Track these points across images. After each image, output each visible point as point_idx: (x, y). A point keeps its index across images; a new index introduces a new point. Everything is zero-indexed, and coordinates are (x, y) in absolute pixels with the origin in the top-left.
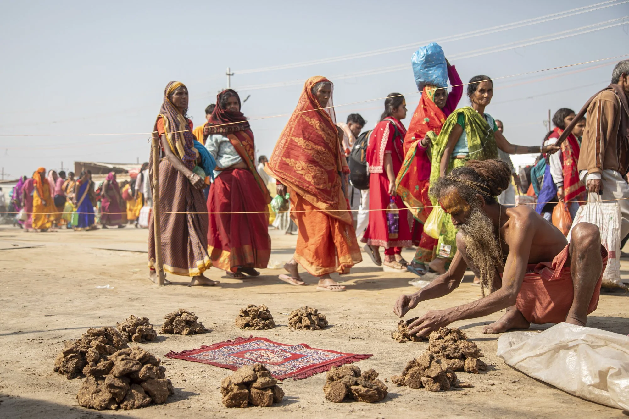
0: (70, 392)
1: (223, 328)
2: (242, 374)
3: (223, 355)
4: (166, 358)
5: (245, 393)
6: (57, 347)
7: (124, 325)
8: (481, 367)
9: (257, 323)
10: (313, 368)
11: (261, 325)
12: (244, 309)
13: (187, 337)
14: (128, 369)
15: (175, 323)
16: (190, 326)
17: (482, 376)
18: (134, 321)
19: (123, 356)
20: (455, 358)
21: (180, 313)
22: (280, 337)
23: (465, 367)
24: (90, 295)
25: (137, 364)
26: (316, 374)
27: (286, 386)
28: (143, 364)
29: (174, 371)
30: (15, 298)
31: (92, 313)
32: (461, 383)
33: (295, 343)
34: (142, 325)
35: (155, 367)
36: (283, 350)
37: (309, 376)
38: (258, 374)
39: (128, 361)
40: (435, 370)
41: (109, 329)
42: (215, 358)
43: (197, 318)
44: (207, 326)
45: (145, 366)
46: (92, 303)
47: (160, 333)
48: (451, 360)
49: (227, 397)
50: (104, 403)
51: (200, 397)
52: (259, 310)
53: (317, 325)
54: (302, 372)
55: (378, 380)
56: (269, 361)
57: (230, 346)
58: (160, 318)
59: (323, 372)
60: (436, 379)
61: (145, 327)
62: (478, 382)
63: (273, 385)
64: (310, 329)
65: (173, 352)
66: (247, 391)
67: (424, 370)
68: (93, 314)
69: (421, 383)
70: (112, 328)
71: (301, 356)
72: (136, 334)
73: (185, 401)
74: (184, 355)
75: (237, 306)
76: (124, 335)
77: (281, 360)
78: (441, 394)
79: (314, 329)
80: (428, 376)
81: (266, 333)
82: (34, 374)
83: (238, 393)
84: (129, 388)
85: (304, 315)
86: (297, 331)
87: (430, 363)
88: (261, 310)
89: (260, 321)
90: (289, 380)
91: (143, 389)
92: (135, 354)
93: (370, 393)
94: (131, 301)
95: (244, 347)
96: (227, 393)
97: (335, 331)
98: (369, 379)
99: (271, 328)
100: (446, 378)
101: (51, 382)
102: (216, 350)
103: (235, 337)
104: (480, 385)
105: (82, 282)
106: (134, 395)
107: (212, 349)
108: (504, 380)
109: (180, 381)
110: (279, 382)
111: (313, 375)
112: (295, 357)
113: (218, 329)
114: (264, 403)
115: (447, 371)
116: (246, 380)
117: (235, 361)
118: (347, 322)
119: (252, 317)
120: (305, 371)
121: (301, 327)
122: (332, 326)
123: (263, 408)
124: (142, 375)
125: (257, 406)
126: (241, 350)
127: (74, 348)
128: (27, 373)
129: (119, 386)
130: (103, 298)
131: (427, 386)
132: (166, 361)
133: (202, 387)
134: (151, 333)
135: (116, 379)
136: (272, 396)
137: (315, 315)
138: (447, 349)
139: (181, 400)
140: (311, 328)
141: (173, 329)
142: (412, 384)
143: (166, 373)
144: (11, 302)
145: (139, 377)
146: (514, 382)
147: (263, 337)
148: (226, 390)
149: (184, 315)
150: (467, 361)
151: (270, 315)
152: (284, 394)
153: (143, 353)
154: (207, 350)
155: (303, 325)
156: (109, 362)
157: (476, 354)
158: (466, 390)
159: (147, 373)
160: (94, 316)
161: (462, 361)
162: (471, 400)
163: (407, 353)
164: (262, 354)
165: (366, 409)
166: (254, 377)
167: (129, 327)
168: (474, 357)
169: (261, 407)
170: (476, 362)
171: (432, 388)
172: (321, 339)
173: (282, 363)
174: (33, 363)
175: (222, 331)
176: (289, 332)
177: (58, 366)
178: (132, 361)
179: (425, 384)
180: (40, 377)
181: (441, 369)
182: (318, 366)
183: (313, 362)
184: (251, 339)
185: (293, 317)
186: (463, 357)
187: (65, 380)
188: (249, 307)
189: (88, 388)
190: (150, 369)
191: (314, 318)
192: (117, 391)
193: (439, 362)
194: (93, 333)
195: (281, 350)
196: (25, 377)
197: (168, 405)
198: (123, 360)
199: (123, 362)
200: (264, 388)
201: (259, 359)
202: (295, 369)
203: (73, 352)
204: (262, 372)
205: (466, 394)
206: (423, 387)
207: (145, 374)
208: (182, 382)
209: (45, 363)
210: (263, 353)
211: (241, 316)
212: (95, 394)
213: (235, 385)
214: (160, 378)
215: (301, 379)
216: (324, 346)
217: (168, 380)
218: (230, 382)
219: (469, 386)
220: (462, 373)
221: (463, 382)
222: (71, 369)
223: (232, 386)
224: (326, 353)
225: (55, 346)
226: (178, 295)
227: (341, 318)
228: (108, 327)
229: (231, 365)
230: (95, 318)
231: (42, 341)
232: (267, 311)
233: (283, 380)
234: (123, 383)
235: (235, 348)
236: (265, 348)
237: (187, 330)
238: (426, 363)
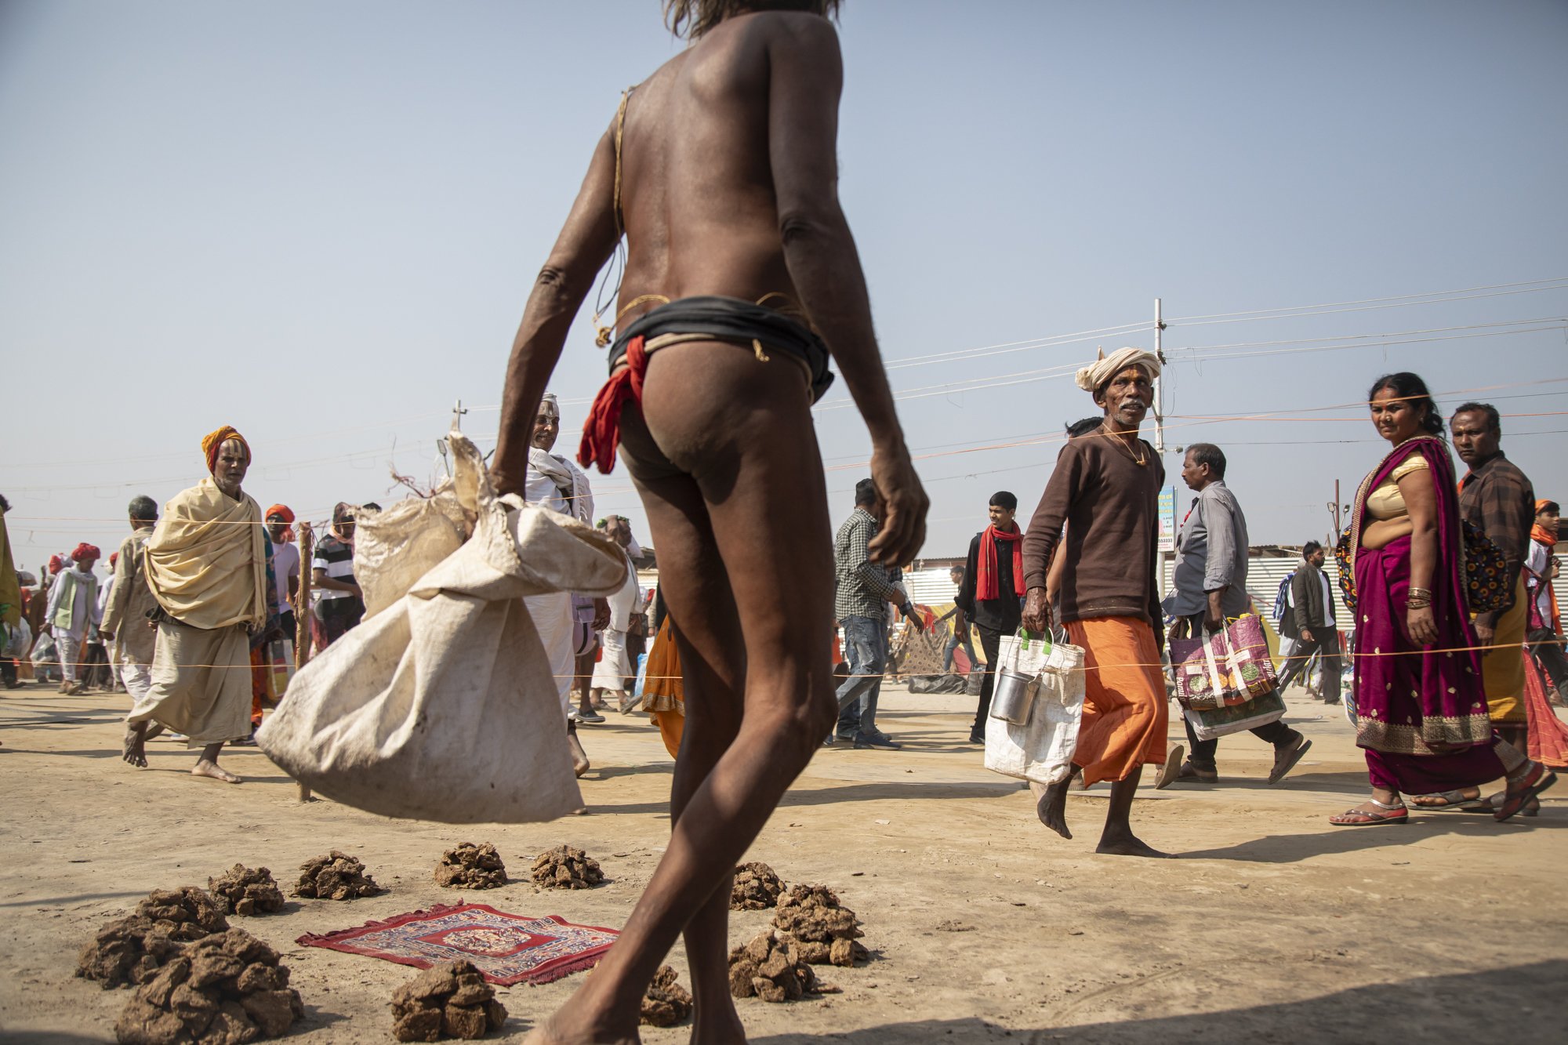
0: (103, 1017)
1: (411, 886)
2: (431, 980)
3: (405, 939)
4: (297, 947)
5: (435, 1014)
6: (89, 924)
7: (222, 881)
8: (859, 956)
9: (473, 877)
10: (567, 962)
11: (481, 881)
12: (452, 851)
13: (342, 903)
14: (216, 973)
15: (321, 878)
16: (348, 883)
17: (859, 971)
18: (242, 875)
19: (209, 949)
20: (815, 940)
21: (330, 859)
22: (515, 904)
23: (831, 955)
24: (166, 819)
25: (236, 962)
26: (571, 973)
27: (514, 997)
28: (248, 963)
29: (310, 971)
30: (17, 826)
31: (165, 856)
32: (820, 985)
33: (540, 915)
34: (256, 882)
35: (269, 968)
36: (517, 929)
37: (559, 977)
38: (460, 978)
39: (219, 957)
40: (776, 965)
41: (192, 891)
42: (389, 946)
43: (362, 868)
44: (380, 881)
45: (250, 967)
46: (167, 836)
47: (291, 896)
48: (809, 944)
49: (400, 1024)
50: (166, 1039)
51: (353, 1023)
52: (478, 852)
53: (583, 879)
54: (545, 970)
55: (676, 985)
56: (488, 950)
57: (419, 922)
58: (294, 867)
59: (584, 969)
60: (777, 981)
61: (261, 887)
62: (851, 982)
63: (487, 998)
64: (570, 888)
65: (312, 935)
66: (437, 1011)
67: (759, 965)
68: (167, 858)
69: (753, 986)
70: (197, 891)
71: (549, 939)
72: (245, 900)
73: (324, 1031)
74: (333, 940)
75: (442, 843)
76: (221, 904)
77: (510, 948)
78: (787, 1006)
79: (577, 888)
80: (764, 976)
81: (489, 896)
82: (37, 981)
83: (421, 1016)
84: (218, 1008)
85: (560, 862)
86: (546, 891)
87: (769, 952)
88: (483, 852)
89: (480, 872)
90: (521, 987)
91: (243, 1010)
92: (233, 943)
93: (661, 1009)
94: (242, 832)
95: (445, 922)
96: (403, 1015)
97: (614, 891)
98: (660, 984)
99: (500, 886)
100: (795, 977)
101: (68, 997)
102: (392, 930)
103: (431, 903)
104: (854, 988)
105: (152, 794)
106: (226, 1024)
107: (385, 928)
108: (893, 978)
109: (318, 991)
110: (498, 989)
111: (566, 976)
112: (537, 941)
113: (402, 887)
114: (470, 1033)
115: (798, 966)
116: (438, 990)
117: (426, 951)
118: (639, 872)
119: (465, 866)
120: (551, 968)
121: (553, 884)
122: (610, 882)
123: (466, 1042)
124: (243, 985)
125: (455, 1037)
126: (439, 929)
127: (119, 930)
128: (22, 980)
129: (199, 1005)
130: (190, 825)
131: (763, 993)
132: (297, 951)
133: (360, 1002)
134: (272, 898)
135: (193, 994)
136: (484, 1019)
137: (580, 862)
138: (803, 925)
139: (317, 1028)
140: (572, 886)
141: (316, 889)
142: (736, 990)
143: (293, 977)
144: (9, 832)
145: (236, 988)
146: (911, 980)
147: (482, 903)
148: (400, 1010)
149: (338, 863)
150: (835, 945)
151: (499, 861)
152: (506, 1014)
153: (248, 941)
154: (376, 931)
155: (558, 880)
156: (181, 959)
157: (851, 932)
158: (829, 997)
159: (253, 979)
160: (169, 862)
161: (826, 946)
162: (835, 1017)
163: (737, 931)
164: (477, 936)
165: (652, 1040)
166: (451, 986)
167: (231, 887)
168: (847, 938)
169: (464, 1039)
170: (851, 946)
171: (771, 996)
172: (587, 907)
173: (512, 954)
174: (36, 959)
175: (409, 893)
176: (532, 893)
177: (84, 966)
178: (225, 958)
179: (759, 990)
180: (48, 987)
181: (787, 962)
182: (576, 958)
183: (569, 950)
184: (460, 907)
185: (541, 866)
186: (828, 939)
187: (97, 993)
188: (461, 847)
189: (138, 1010)
190: (258, 972)
191: (577, 867)
192: (193, 1015)
193: (784, 950)
194: (159, 900)
195: (513, 928)
196: (18, 987)
197: (291, 1038)
198: (208, 955)
199: (208, 961)
200: (469, 1004)
201: (471, 947)
202: (534, 964)
203: (117, 939)
204: (467, 975)
205: (827, 1006)
206: (756, 995)
207: (249, 982)
208: (321, 993)
209: (61, 958)
210: (479, 933)
211: (446, 864)
212: (151, 1022)
213: (417, 1000)
214: (277, 989)
215: (544, 983)
216: (591, 920)
217: (294, 991)
218: (408, 994)
219: (835, 991)
220: (826, 967)
221: (824, 985)
222: (109, 970)
223: (412, 1002)
224: (594, 934)
225: (86, 922)
226: (335, 819)
227: (628, 865)
228: (191, 888)
229: (417, 958)
230: (170, 865)
231: (60, 913)
232: (494, 854)
233: (509, 986)
234: (206, 999)
235: (429, 925)
236: (485, 924)
237: (343, 890)
238: (761, 952)
